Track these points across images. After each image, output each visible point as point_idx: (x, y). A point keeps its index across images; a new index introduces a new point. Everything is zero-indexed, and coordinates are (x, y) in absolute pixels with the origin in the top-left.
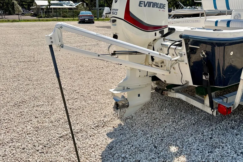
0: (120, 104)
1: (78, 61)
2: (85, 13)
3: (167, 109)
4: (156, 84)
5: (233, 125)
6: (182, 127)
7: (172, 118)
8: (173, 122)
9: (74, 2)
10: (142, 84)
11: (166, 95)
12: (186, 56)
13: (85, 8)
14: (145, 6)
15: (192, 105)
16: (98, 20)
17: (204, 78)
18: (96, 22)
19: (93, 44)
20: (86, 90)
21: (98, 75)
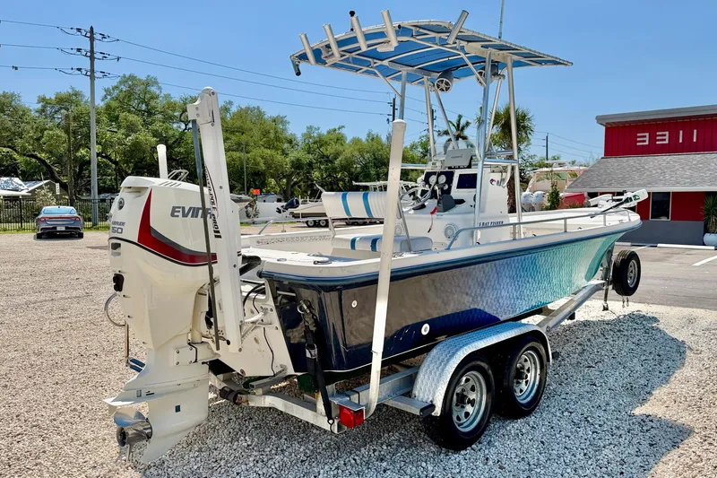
0: (130, 432)
1: (29, 341)
2: (58, 211)
3: (247, 438)
4: (224, 381)
5: (382, 453)
6: (274, 470)
7: (257, 454)
8: (257, 462)
9: (23, 180)
10: (185, 381)
11: (245, 404)
12: (275, 313)
13: (56, 196)
14: (185, 215)
15: (308, 423)
16: (95, 227)
17: (308, 355)
18: (86, 234)
19: (74, 294)
20: (48, 413)
21: (84, 373)
